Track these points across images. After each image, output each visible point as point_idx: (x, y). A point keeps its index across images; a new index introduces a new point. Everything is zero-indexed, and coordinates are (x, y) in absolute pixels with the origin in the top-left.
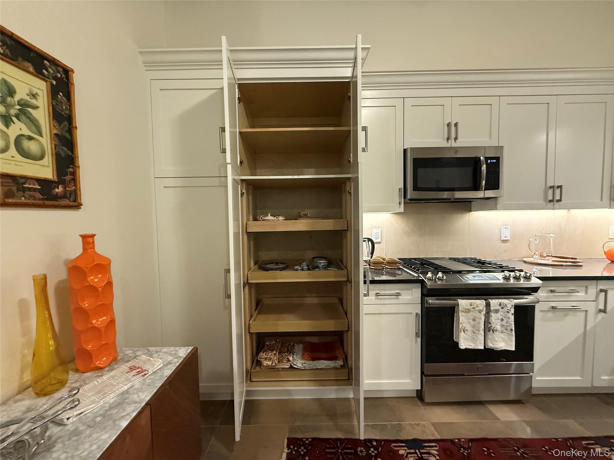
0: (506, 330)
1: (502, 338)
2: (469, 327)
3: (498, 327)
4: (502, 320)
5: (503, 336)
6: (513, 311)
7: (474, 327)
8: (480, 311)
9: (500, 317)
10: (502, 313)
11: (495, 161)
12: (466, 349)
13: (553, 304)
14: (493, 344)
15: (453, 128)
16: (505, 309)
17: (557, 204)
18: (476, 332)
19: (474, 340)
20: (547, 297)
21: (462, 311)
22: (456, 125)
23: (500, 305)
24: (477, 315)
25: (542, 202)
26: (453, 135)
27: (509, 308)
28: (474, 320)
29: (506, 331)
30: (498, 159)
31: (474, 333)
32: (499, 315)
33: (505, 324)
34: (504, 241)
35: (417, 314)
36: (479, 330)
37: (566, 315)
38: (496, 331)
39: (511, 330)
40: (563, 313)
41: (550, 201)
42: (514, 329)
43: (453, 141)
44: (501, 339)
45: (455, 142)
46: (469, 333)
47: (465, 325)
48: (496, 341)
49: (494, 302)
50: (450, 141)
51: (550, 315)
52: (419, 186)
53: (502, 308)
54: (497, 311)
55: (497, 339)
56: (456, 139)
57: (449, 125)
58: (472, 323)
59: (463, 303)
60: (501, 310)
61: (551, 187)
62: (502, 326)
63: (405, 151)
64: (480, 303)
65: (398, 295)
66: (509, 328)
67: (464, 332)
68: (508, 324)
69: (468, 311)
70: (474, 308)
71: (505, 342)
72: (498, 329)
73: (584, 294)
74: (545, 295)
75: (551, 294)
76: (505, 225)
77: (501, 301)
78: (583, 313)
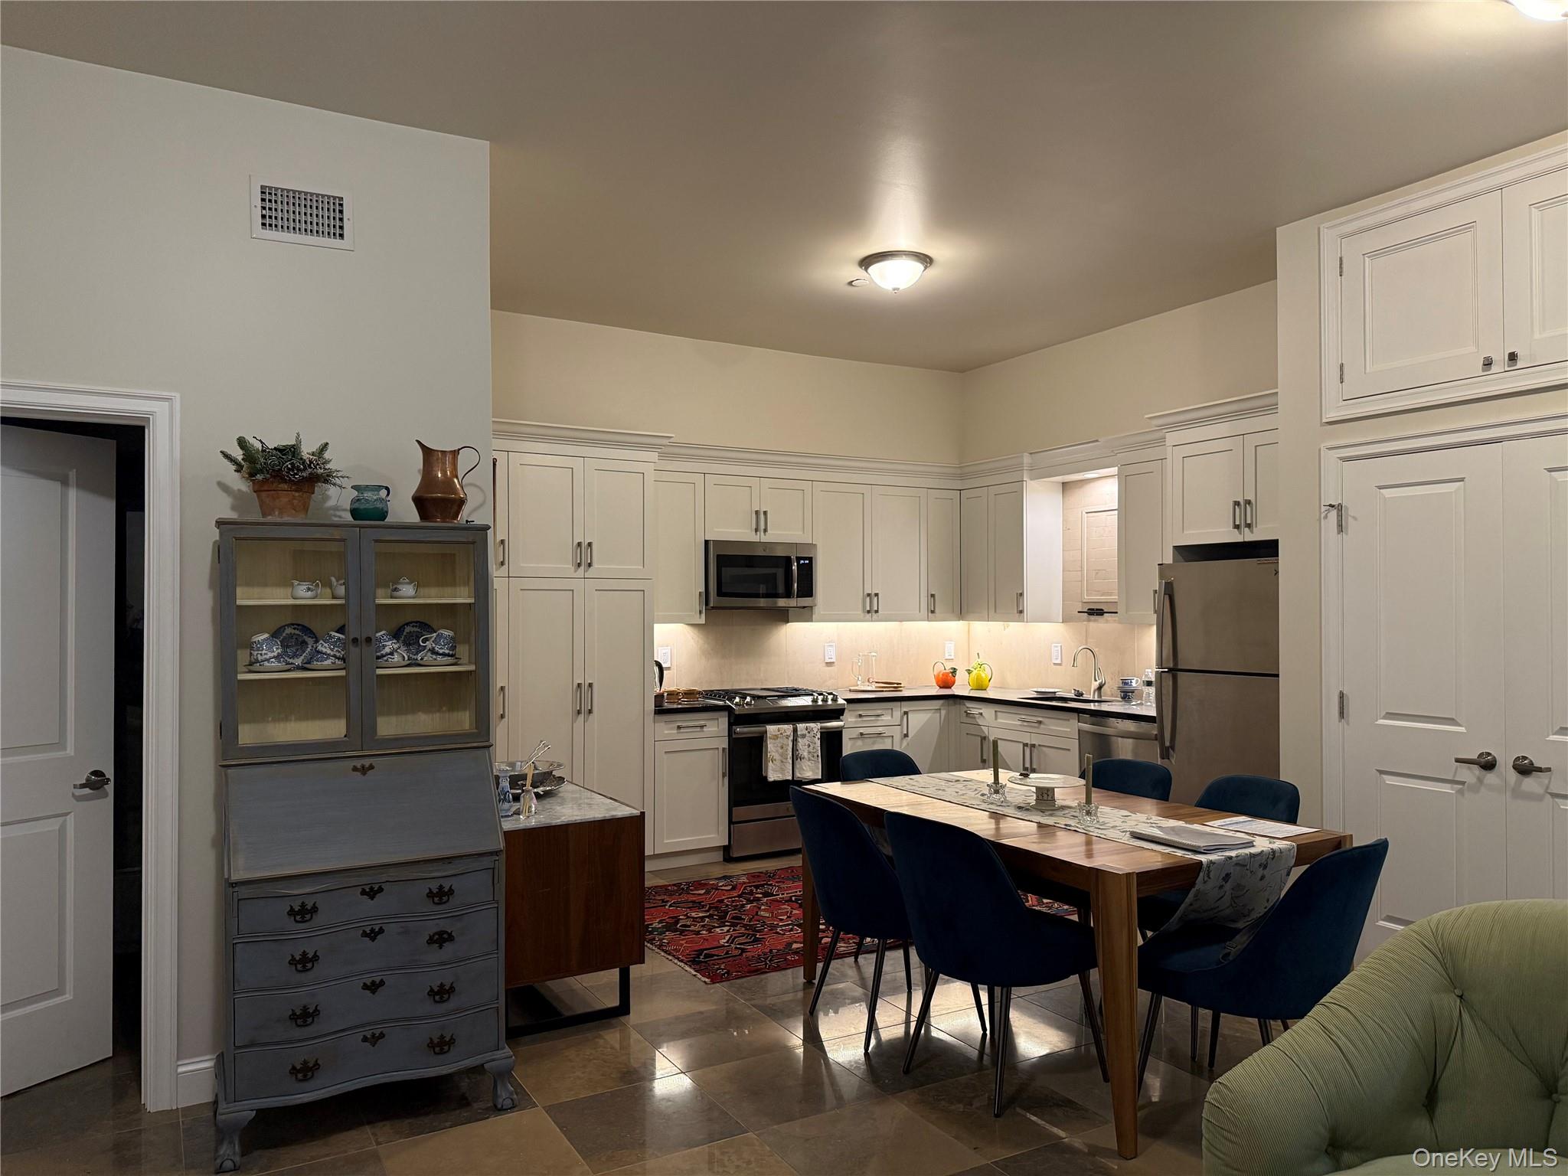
0: (813, 757)
1: (809, 766)
2: (777, 756)
3: (805, 754)
4: (809, 746)
5: (810, 764)
6: (819, 737)
7: (781, 755)
8: (787, 737)
9: (807, 743)
10: (809, 739)
11: (807, 562)
12: (775, 782)
14: (800, 774)
15: (762, 516)
16: (812, 734)
17: (875, 616)
18: (784, 761)
19: (782, 770)
20: (855, 722)
21: (770, 738)
22: (765, 513)
23: (807, 729)
24: (785, 741)
25: (860, 612)
26: (762, 527)
27: (815, 733)
28: (782, 748)
29: (812, 759)
30: (810, 559)
31: (782, 762)
32: (806, 741)
33: (812, 751)
34: (830, 664)
35: (724, 749)
36: (787, 759)
37: (874, 743)
38: (803, 758)
39: (818, 756)
40: (872, 740)
41: (869, 612)
42: (820, 755)
43: (762, 533)
44: (808, 768)
45: (765, 535)
46: (778, 763)
47: (773, 754)
48: (803, 770)
49: (801, 726)
50: (758, 533)
52: (724, 591)
53: (809, 732)
54: (804, 736)
55: (804, 766)
56: (765, 530)
57: (757, 512)
58: (781, 751)
59: (771, 729)
60: (808, 735)
61: (869, 595)
62: (809, 752)
63: (707, 542)
64: (787, 728)
65: (702, 727)
66: (815, 755)
67: (772, 761)
68: (814, 751)
69: (776, 737)
70: (781, 734)
71: (813, 771)
72: (806, 756)
73: (890, 718)
74: (853, 720)
75: (860, 719)
76: (829, 642)
77: (807, 725)
78: (891, 739)
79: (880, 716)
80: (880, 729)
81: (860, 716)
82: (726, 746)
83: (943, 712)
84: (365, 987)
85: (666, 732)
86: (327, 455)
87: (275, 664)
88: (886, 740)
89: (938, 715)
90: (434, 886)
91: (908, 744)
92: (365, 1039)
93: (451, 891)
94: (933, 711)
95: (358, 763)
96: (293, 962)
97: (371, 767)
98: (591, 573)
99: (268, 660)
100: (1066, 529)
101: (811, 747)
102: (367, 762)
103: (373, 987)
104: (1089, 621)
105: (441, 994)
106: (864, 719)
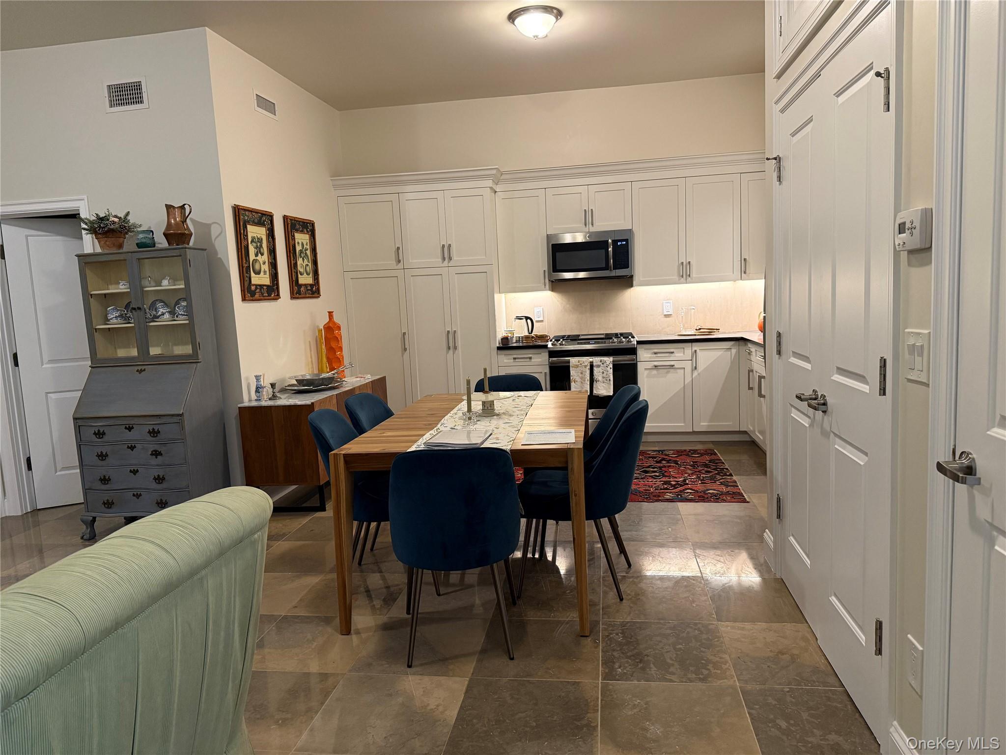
0: (607, 380)
1: (603, 386)
2: (578, 379)
3: (600, 378)
4: (603, 373)
5: (604, 385)
6: (611, 366)
7: (581, 378)
8: (586, 366)
9: (601, 371)
10: (603, 368)
11: (625, 243)
13: (656, 363)
14: (596, 391)
15: (589, 214)
16: (605, 365)
17: (689, 279)
18: (583, 382)
19: (582, 388)
20: (650, 357)
21: (572, 367)
22: (591, 211)
23: (601, 361)
24: (584, 369)
25: (676, 277)
26: (590, 221)
27: (608, 364)
28: (582, 373)
29: (606, 381)
30: (627, 240)
31: (582, 383)
32: (600, 369)
33: (605, 376)
34: (667, 316)
35: (545, 373)
36: (585, 381)
37: (668, 372)
38: (598, 381)
39: (610, 380)
40: (666, 371)
41: (682, 277)
42: (612, 379)
44: (602, 388)
45: (592, 226)
46: (579, 383)
47: (575, 377)
48: (599, 389)
49: (596, 360)
50: (587, 226)
51: (655, 372)
52: (559, 268)
53: (603, 364)
54: (598, 366)
55: (599, 387)
56: (592, 223)
57: (585, 211)
58: (580, 375)
59: (573, 361)
60: (602, 365)
61: (683, 263)
62: (603, 377)
63: (548, 236)
64: (586, 361)
65: (530, 358)
66: (608, 379)
67: (575, 382)
68: (607, 376)
69: (577, 366)
70: (581, 364)
71: (606, 390)
72: (600, 380)
73: (682, 355)
74: (650, 356)
75: (655, 355)
76: (668, 300)
77: (601, 358)
78: (682, 371)
79: (672, 353)
80: (672, 363)
81: (655, 353)
82: (547, 371)
83: (734, 351)
84: (131, 471)
85: (505, 361)
86: (129, 218)
87: (115, 321)
88: (679, 371)
89: (730, 353)
90: (151, 428)
91: (699, 374)
92: (134, 495)
93: (159, 432)
94: (725, 350)
95: (140, 368)
96: (98, 456)
97: (144, 370)
98: (452, 263)
99: (111, 319)
101: (605, 374)
102: (143, 368)
103: (135, 472)
105: (159, 479)
106: (659, 355)
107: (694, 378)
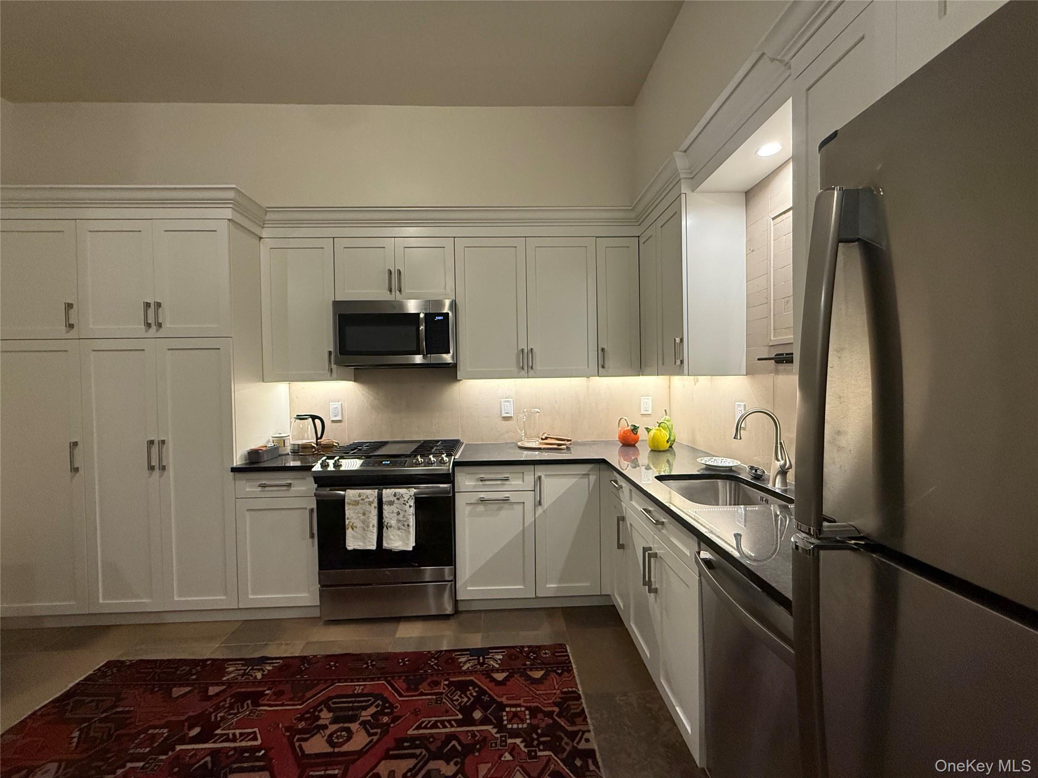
0: (404, 525)
1: (399, 536)
2: (358, 524)
3: (393, 522)
4: (398, 513)
6: (412, 503)
7: (363, 522)
8: (370, 503)
9: (396, 511)
10: (398, 506)
11: (444, 318)
12: (355, 550)
13: (482, 495)
14: (388, 544)
16: (402, 500)
17: (531, 372)
18: (365, 528)
19: (364, 538)
20: (475, 486)
21: (349, 504)
22: (399, 272)
23: (395, 495)
24: (367, 507)
25: (514, 369)
27: (406, 499)
28: (364, 514)
29: (402, 527)
30: (447, 315)
32: (394, 508)
33: (402, 519)
34: (506, 419)
35: (312, 510)
36: (368, 527)
37: (500, 509)
38: (391, 527)
39: (408, 525)
40: (496, 506)
41: (523, 368)
42: (412, 524)
43: (398, 292)
44: (398, 538)
45: (401, 294)
46: (358, 530)
47: (353, 521)
48: (391, 539)
49: (388, 493)
53: (398, 499)
55: (392, 537)
57: (390, 272)
58: (362, 517)
59: (351, 494)
60: (396, 501)
62: (399, 521)
63: (336, 304)
64: (371, 494)
65: (290, 485)
66: (406, 524)
67: (353, 529)
68: (405, 519)
69: (356, 503)
70: (363, 499)
71: (401, 539)
72: (394, 525)
73: (521, 483)
74: (474, 484)
75: (481, 483)
76: (507, 398)
77: (397, 490)
78: (521, 506)
79: (507, 479)
80: (507, 494)
81: (482, 480)
82: (314, 506)
83: (593, 478)
85: (248, 490)
88: (515, 506)
89: (587, 480)
91: (544, 512)
94: (580, 476)
98: (162, 333)
100: (750, 251)
101: (401, 516)
104: (777, 372)
106: (487, 483)
107: (538, 517)
